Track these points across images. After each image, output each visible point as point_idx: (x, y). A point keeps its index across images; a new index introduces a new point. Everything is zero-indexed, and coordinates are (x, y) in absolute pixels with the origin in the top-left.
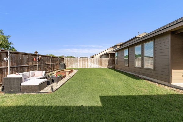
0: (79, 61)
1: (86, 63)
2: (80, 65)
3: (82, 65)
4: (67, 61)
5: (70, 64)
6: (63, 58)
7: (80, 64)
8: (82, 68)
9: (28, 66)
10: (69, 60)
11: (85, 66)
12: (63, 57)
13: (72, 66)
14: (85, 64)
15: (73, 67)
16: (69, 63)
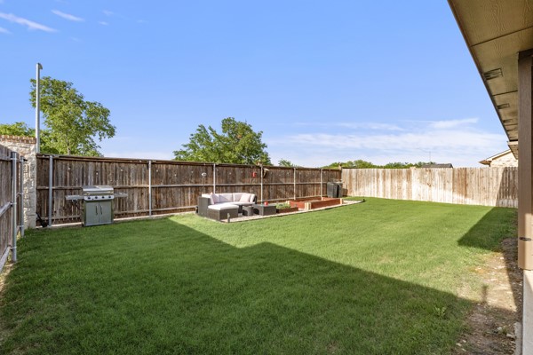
0: (381, 179)
1: (405, 183)
2: (384, 191)
3: (389, 189)
4: (351, 177)
5: (358, 186)
6: (340, 172)
7: (384, 186)
8: (390, 197)
9: (244, 186)
10: (354, 176)
11: (400, 193)
12: (340, 168)
13: (361, 190)
14: (400, 188)
15: (364, 193)
16: (354, 182)
